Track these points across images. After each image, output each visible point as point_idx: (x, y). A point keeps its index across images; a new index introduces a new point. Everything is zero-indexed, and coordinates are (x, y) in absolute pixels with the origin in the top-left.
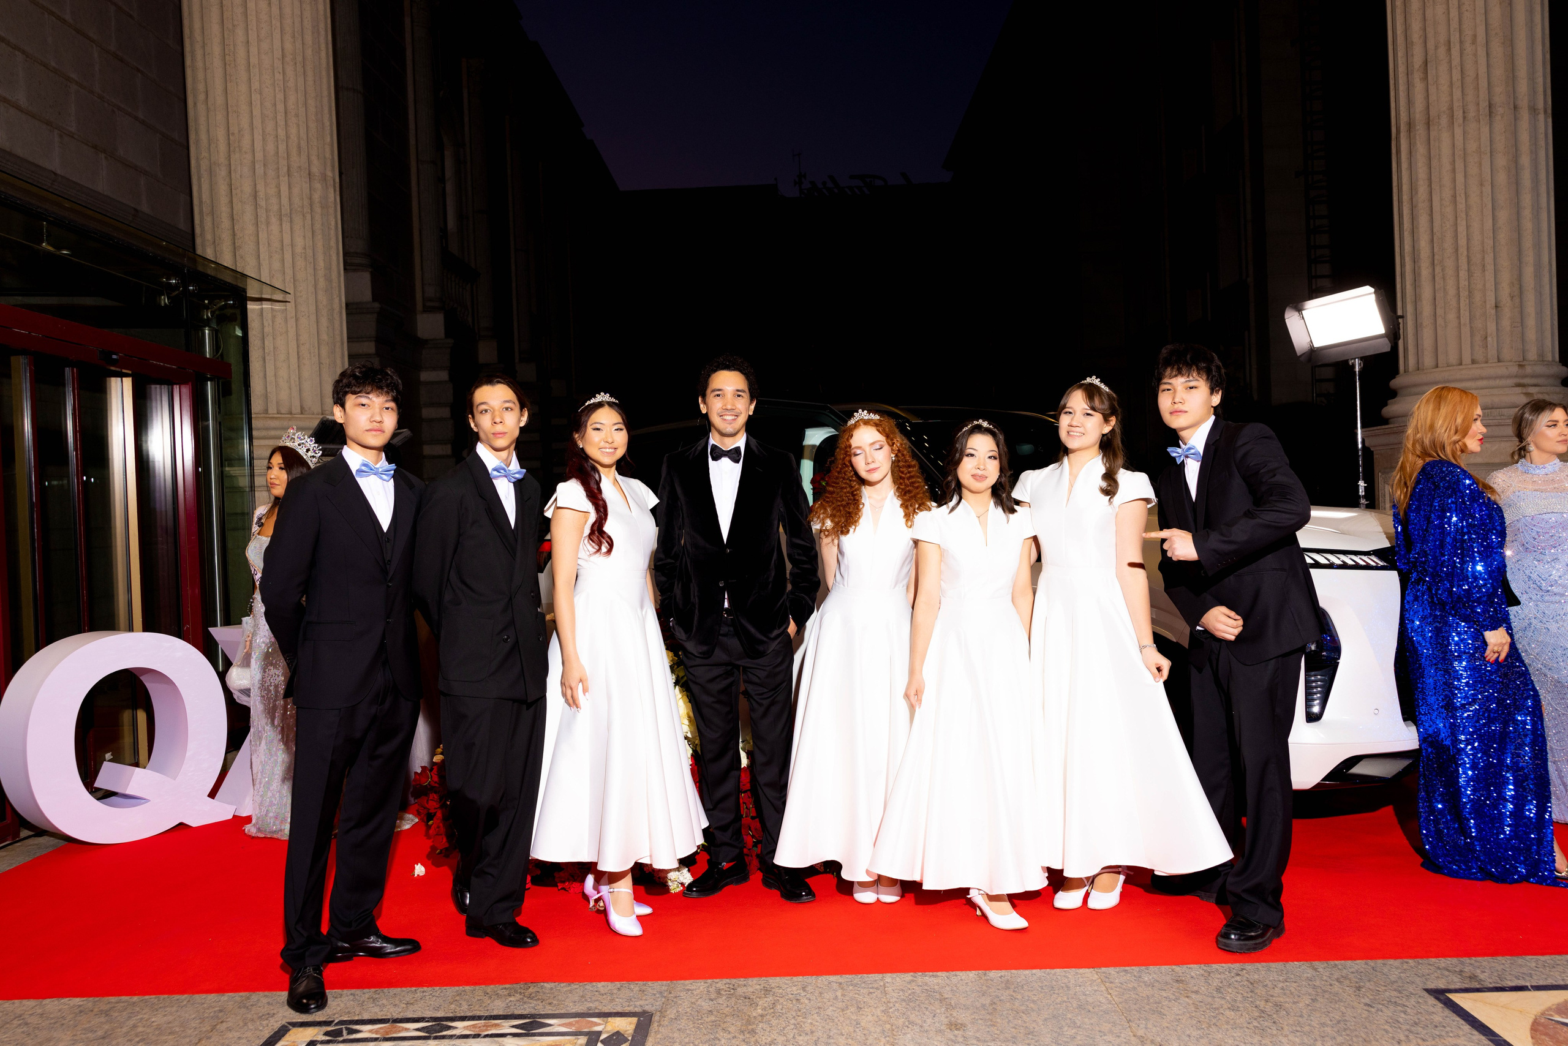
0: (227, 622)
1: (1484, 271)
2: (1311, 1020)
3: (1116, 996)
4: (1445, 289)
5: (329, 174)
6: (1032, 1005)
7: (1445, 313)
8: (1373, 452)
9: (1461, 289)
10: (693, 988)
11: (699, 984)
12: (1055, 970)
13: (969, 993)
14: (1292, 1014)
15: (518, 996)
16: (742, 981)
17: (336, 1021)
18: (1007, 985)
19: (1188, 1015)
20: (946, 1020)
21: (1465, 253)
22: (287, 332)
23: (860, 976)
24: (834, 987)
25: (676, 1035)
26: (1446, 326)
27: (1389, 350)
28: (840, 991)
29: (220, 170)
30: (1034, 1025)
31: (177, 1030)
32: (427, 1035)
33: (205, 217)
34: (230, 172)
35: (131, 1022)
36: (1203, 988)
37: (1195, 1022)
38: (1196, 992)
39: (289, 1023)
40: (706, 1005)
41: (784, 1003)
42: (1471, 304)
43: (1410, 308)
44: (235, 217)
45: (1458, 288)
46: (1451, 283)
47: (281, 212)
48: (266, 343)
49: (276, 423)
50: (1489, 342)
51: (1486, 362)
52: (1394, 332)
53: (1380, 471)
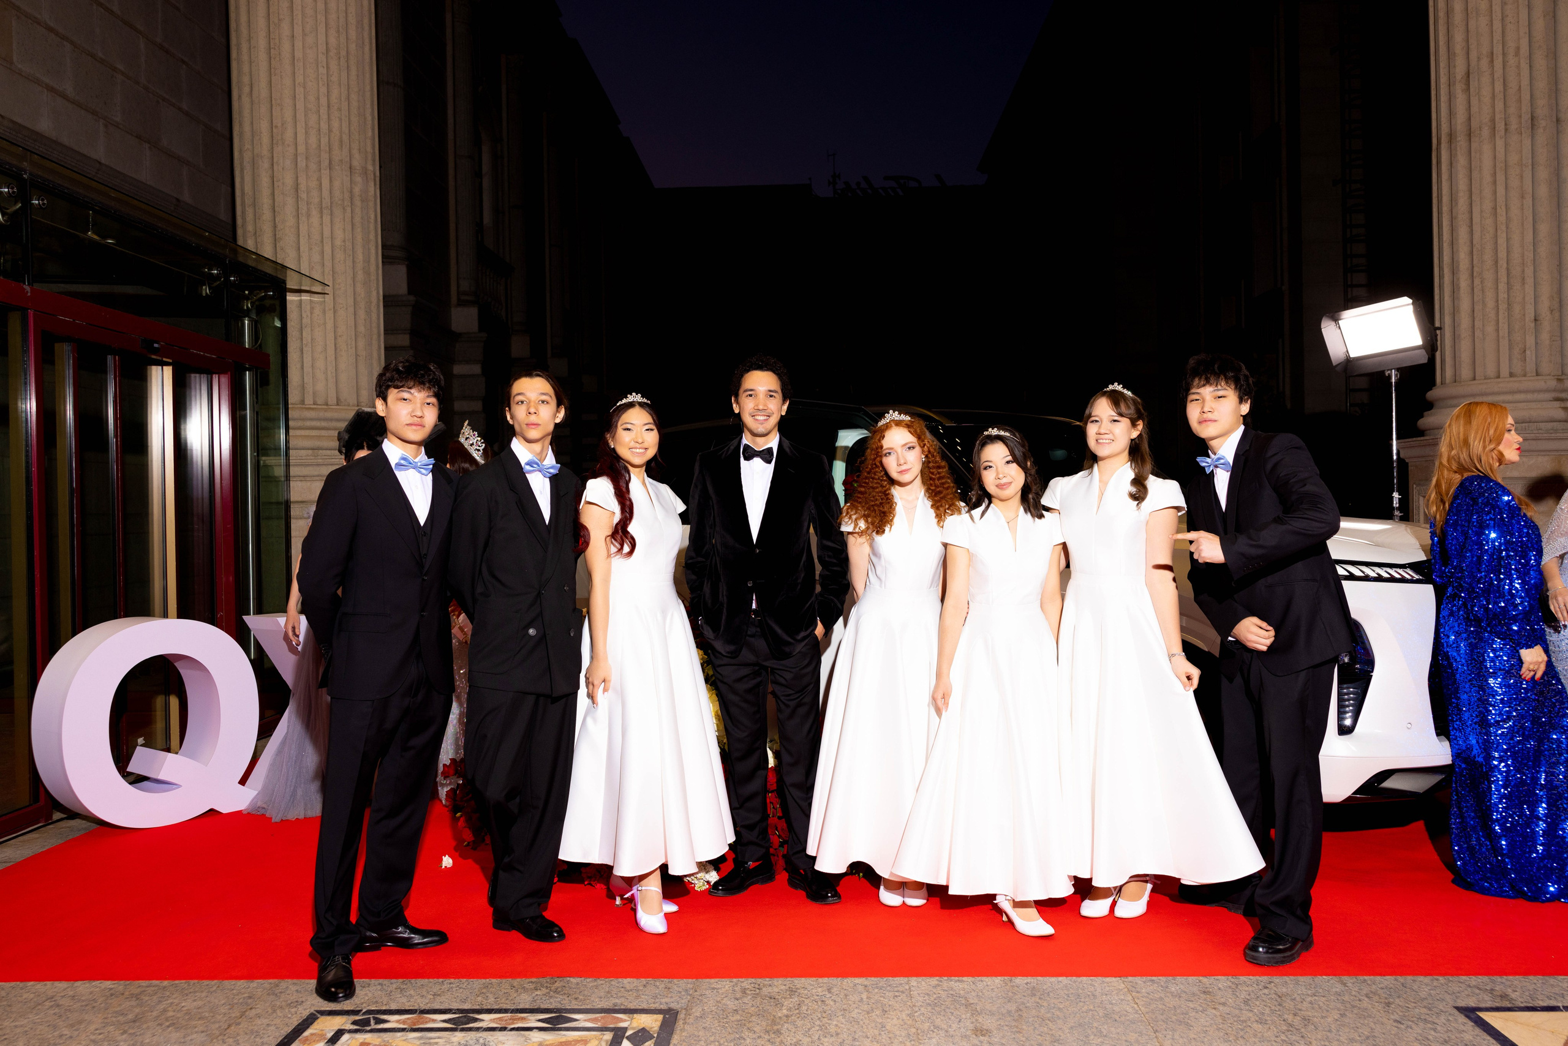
0: (259, 611)
1: (1524, 284)
2: (1340, 1035)
3: (1143, 1006)
4: (1483, 302)
5: (370, 168)
6: (1058, 1013)
7: (1483, 325)
8: (1408, 463)
9: (1500, 302)
10: (718, 986)
11: (724, 983)
12: (1081, 978)
13: (994, 999)
14: (1321, 1029)
15: (544, 991)
16: (767, 981)
17: (364, 1011)
18: (1033, 992)
19: (1215, 1027)
20: (972, 1025)
21: (1505, 265)
22: (325, 324)
23: (885, 979)
24: (860, 990)
25: (701, 1033)
26: (1484, 339)
27: (1426, 361)
28: (866, 993)
29: (263, 162)
30: (1060, 1033)
31: (207, 1015)
32: (453, 1026)
33: (247, 209)
35: (161, 1007)
36: (1230, 1000)
37: (1222, 1034)
38: (1224, 1004)
39: (318, 1012)
40: (731, 1004)
41: (810, 1004)
42: (1509, 316)
43: (1448, 320)
44: (276, 209)
45: (1497, 301)
46: (1490, 295)
47: (322, 204)
48: (304, 334)
49: (312, 414)
50: (1527, 356)
51: (1525, 376)
52: (1431, 343)
53: (1415, 483)
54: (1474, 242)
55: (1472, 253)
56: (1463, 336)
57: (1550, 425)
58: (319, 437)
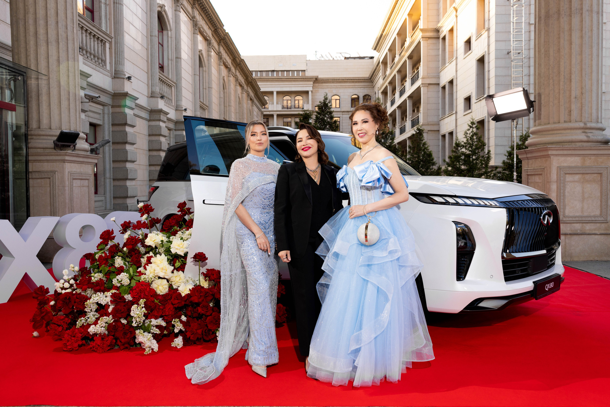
1: (571, 82)
4: (554, 90)
7: (553, 100)
8: (522, 161)
9: (561, 90)
21: (563, 74)
22: (50, 93)
26: (554, 106)
34: (25, 23)
44: (27, 42)
45: (559, 90)
46: (556, 87)
47: (48, 41)
48: (40, 98)
49: (43, 133)
50: (572, 113)
51: (570, 122)
55: (549, 69)
57: (581, 144)
58: (46, 143)
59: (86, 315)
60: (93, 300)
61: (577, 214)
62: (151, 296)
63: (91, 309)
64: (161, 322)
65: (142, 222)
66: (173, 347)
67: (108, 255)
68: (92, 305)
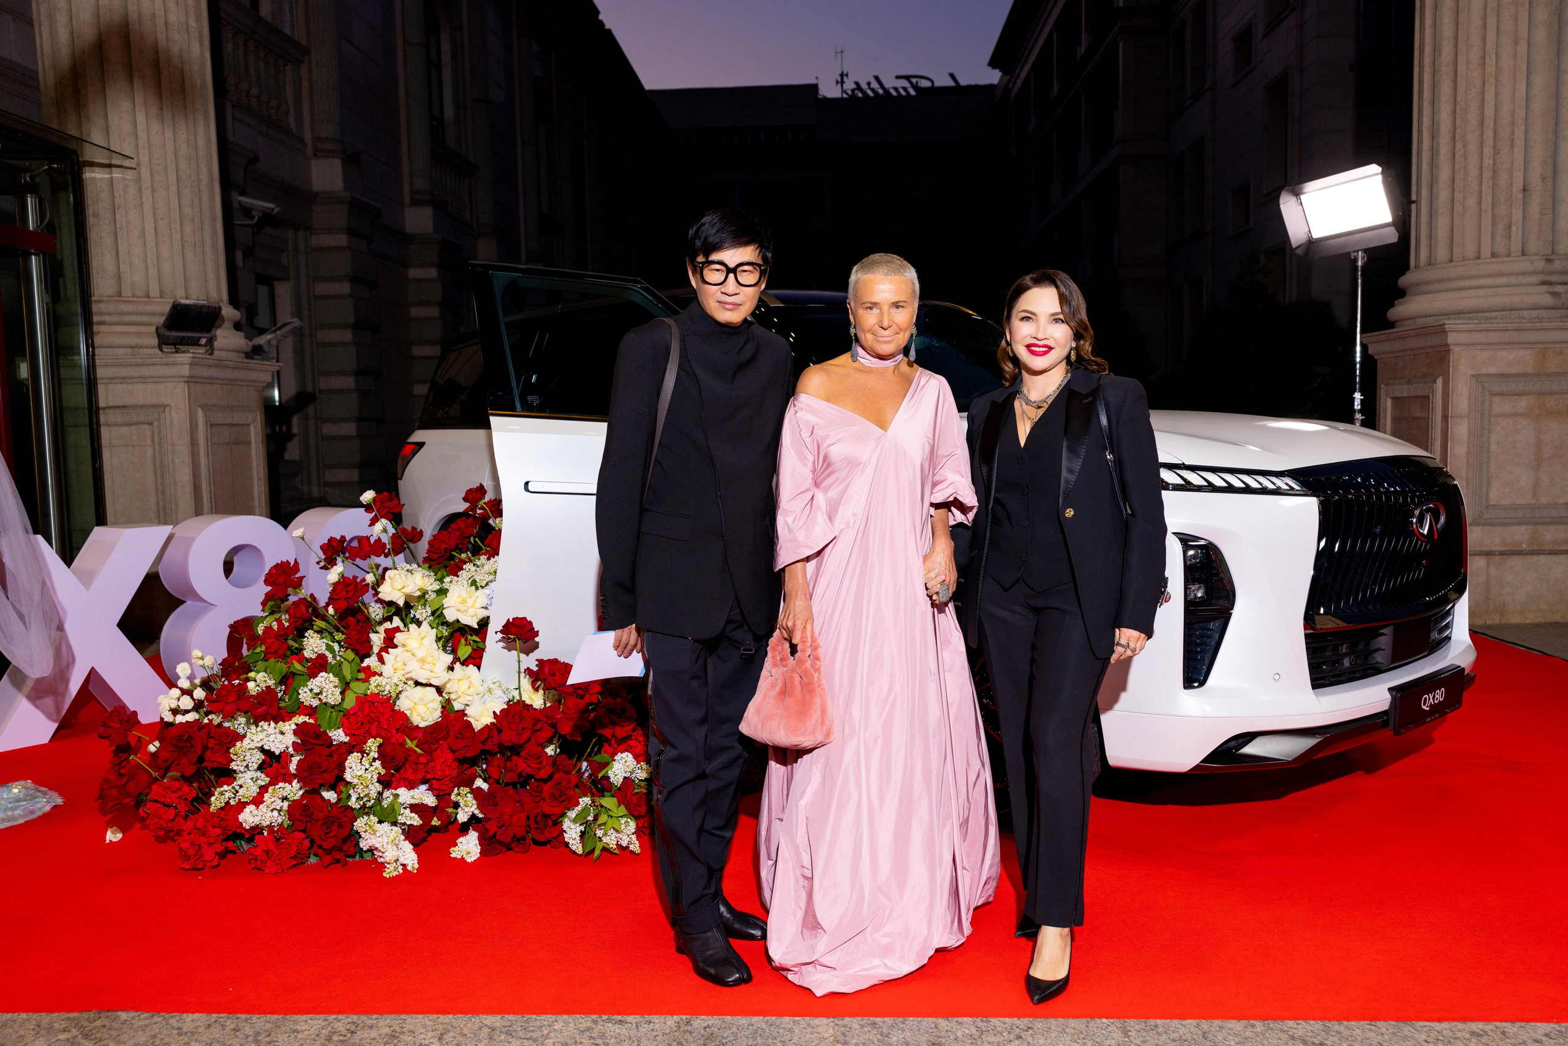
1: (1512, 147)
4: (1465, 169)
5: (193, 23)
7: (1464, 197)
8: (1376, 360)
9: (1484, 170)
21: (1492, 126)
22: (142, 204)
26: (1464, 213)
27: (1395, 240)
42: (1494, 186)
43: (1425, 193)
45: (1481, 168)
46: (1473, 161)
48: (118, 216)
49: (130, 307)
50: (1512, 232)
51: (1509, 256)
52: (1403, 221)
53: (1383, 383)
54: (1457, 100)
55: (1454, 112)
56: (1440, 211)
57: (1535, 313)
58: (138, 334)
59: (235, 779)
60: (249, 741)
61: (1521, 501)
62: (397, 729)
63: (248, 765)
64: (424, 795)
65: (372, 542)
66: (455, 858)
67: (287, 624)
68: (248, 754)
